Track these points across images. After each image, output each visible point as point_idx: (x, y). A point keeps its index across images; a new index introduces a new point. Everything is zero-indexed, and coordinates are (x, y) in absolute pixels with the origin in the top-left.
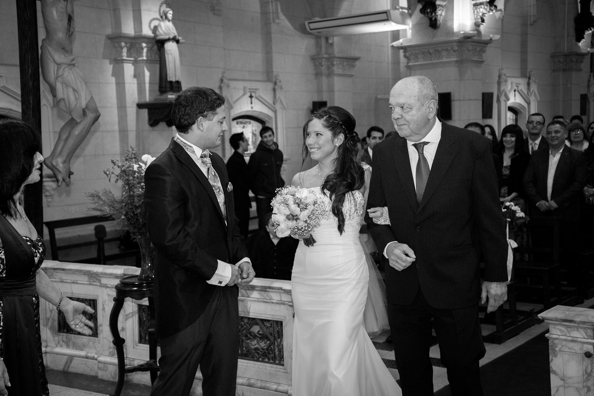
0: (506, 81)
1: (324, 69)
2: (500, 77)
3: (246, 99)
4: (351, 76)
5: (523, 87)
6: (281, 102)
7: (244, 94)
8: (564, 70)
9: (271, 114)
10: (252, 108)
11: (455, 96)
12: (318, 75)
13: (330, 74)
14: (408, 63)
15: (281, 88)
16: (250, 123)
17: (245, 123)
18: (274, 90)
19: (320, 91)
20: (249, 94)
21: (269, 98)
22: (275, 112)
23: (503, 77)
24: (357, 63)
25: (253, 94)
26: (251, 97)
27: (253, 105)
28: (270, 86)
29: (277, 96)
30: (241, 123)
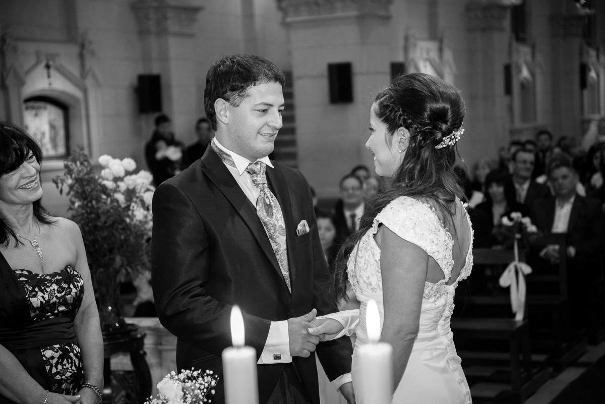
0: (415, 45)
1: (152, 24)
2: (406, 39)
3: (41, 70)
4: (191, 36)
5: (434, 55)
6: (94, 76)
7: (38, 63)
8: (484, 30)
9: (78, 93)
10: (50, 84)
11: (357, 68)
12: (142, 33)
13: (162, 32)
14: (284, 18)
15: (93, 53)
16: (45, 108)
17: (39, 108)
18: (81, 57)
19: (146, 58)
20: (44, 64)
21: (73, 68)
22: (85, 91)
23: (411, 40)
24: (201, 16)
25: (51, 63)
26: (48, 67)
27: (52, 79)
28: (75, 50)
29: (87, 66)
30: (33, 108)
